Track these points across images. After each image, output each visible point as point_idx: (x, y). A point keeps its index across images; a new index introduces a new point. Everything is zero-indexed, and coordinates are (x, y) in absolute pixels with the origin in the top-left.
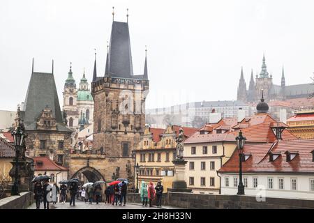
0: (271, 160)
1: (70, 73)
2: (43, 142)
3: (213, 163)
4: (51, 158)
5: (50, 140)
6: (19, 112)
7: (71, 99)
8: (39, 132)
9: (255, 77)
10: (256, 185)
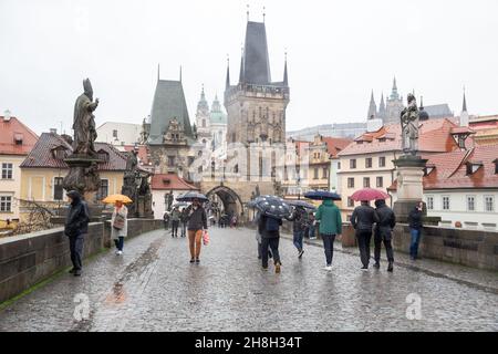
0: (469, 172)
1: (203, 95)
2: (171, 158)
3: (381, 179)
4: (181, 176)
5: (179, 157)
6: (145, 125)
7: (204, 121)
8: (167, 146)
9: (385, 100)
10: (446, 206)
